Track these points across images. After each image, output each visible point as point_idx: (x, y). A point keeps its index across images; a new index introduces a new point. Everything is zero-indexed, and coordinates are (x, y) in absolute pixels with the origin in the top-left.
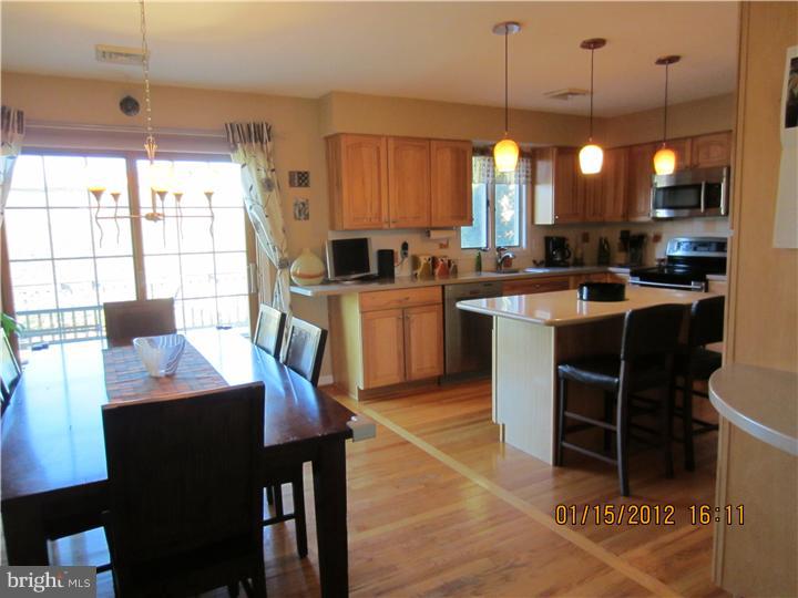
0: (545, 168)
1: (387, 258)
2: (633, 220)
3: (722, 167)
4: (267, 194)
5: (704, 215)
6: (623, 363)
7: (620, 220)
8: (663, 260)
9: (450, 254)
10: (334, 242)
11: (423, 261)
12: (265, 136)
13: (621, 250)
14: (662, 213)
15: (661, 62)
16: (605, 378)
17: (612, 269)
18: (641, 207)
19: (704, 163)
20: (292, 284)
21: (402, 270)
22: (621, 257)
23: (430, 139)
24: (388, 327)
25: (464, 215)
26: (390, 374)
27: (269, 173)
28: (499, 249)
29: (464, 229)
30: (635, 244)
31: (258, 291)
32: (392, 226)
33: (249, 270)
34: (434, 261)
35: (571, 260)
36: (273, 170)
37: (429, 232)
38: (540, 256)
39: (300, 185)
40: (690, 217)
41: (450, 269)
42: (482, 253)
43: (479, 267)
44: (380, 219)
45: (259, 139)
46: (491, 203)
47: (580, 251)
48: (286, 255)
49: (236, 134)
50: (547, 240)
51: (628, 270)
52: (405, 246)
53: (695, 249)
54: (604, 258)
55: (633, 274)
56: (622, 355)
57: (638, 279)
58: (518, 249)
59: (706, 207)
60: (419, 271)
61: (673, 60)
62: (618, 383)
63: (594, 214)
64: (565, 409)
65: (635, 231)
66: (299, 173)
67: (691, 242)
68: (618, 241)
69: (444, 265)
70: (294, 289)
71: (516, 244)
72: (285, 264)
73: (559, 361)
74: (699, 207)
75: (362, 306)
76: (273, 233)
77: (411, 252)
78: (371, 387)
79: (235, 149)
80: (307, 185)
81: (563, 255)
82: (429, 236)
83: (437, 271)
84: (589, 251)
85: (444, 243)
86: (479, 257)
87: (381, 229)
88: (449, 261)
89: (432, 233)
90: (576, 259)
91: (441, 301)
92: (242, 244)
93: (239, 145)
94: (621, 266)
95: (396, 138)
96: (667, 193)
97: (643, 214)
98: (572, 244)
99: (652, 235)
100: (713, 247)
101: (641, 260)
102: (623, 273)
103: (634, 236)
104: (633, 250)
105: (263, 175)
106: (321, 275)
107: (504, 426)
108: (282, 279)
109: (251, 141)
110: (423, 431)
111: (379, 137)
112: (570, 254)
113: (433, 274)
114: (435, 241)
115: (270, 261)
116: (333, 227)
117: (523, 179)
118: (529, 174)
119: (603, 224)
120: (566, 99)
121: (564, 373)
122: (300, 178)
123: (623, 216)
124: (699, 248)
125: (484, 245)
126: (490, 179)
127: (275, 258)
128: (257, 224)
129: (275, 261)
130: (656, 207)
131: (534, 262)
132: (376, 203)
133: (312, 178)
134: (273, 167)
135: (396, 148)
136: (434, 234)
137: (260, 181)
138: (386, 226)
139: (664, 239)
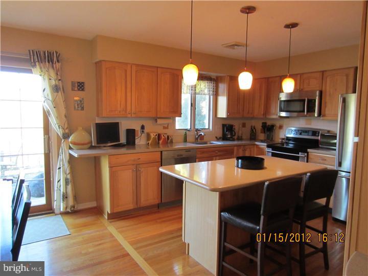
0: (223, 87)
1: (131, 134)
2: (268, 117)
3: (317, 90)
4: (56, 94)
5: (306, 116)
6: (262, 217)
7: (262, 117)
8: (283, 139)
9: (169, 132)
10: (96, 124)
11: (152, 136)
12: (55, 59)
13: (261, 133)
14: (283, 114)
15: (287, 26)
16: (250, 225)
17: (257, 143)
18: (273, 110)
19: (307, 88)
20: (70, 148)
21: (140, 141)
22: (262, 136)
23: (157, 67)
24: (127, 176)
25: (176, 110)
26: (127, 204)
27: (57, 81)
28: (197, 130)
29: (177, 119)
30: (269, 129)
31: (50, 152)
32: (133, 115)
33: (44, 139)
34: (159, 136)
35: (236, 137)
36: (60, 80)
37: (156, 120)
38: (220, 135)
39: (79, 90)
40: (298, 117)
41: (168, 141)
42: (187, 132)
43: (185, 140)
44: (126, 111)
45: (50, 60)
46: (193, 105)
47: (240, 132)
48: (67, 131)
49: (36, 57)
50: (224, 126)
51: (266, 144)
52: (143, 127)
53: (301, 134)
54: (253, 137)
55: (268, 146)
56: (262, 212)
57: (271, 149)
58: (208, 130)
59: (308, 112)
60: (150, 142)
61: (294, 25)
62: (259, 229)
63: (248, 113)
64: (225, 241)
65: (269, 123)
66: (79, 82)
67: (299, 130)
68: (261, 128)
69: (165, 139)
70: (71, 152)
71: (207, 127)
72: (66, 136)
73: (222, 210)
74: (304, 112)
75: (110, 163)
76: (58, 117)
77: (146, 130)
78: (115, 211)
79: (34, 66)
80: (83, 90)
81: (231, 134)
82: (157, 122)
83: (161, 142)
84: (246, 132)
85: (166, 126)
86: (186, 134)
87: (126, 117)
88: (168, 137)
89: (158, 120)
90: (238, 136)
91: (160, 160)
92: (41, 124)
93: (37, 63)
94: (262, 141)
95: (137, 65)
96: (286, 103)
97: (274, 114)
98: (236, 128)
99: (278, 125)
100: (310, 133)
101: (272, 139)
102: (263, 145)
103: (269, 126)
104: (268, 133)
105: (53, 82)
106: (88, 143)
107: (188, 244)
108: (64, 145)
109: (46, 62)
110: (139, 245)
111: (127, 64)
112: (235, 134)
113: (159, 143)
114: (160, 125)
115: (58, 134)
116: (98, 116)
117: (211, 92)
118: (215, 90)
119: (253, 118)
120: (234, 49)
121: (225, 217)
122: (79, 86)
123: (264, 115)
124: (303, 134)
125: (189, 127)
126: (193, 92)
127: (60, 132)
128: (48, 112)
129: (60, 134)
130: (281, 110)
131: (216, 137)
132: (123, 102)
133: (86, 86)
134: (59, 78)
135: (136, 71)
136: (159, 121)
137: (50, 86)
138: (129, 116)
139: (284, 127)
